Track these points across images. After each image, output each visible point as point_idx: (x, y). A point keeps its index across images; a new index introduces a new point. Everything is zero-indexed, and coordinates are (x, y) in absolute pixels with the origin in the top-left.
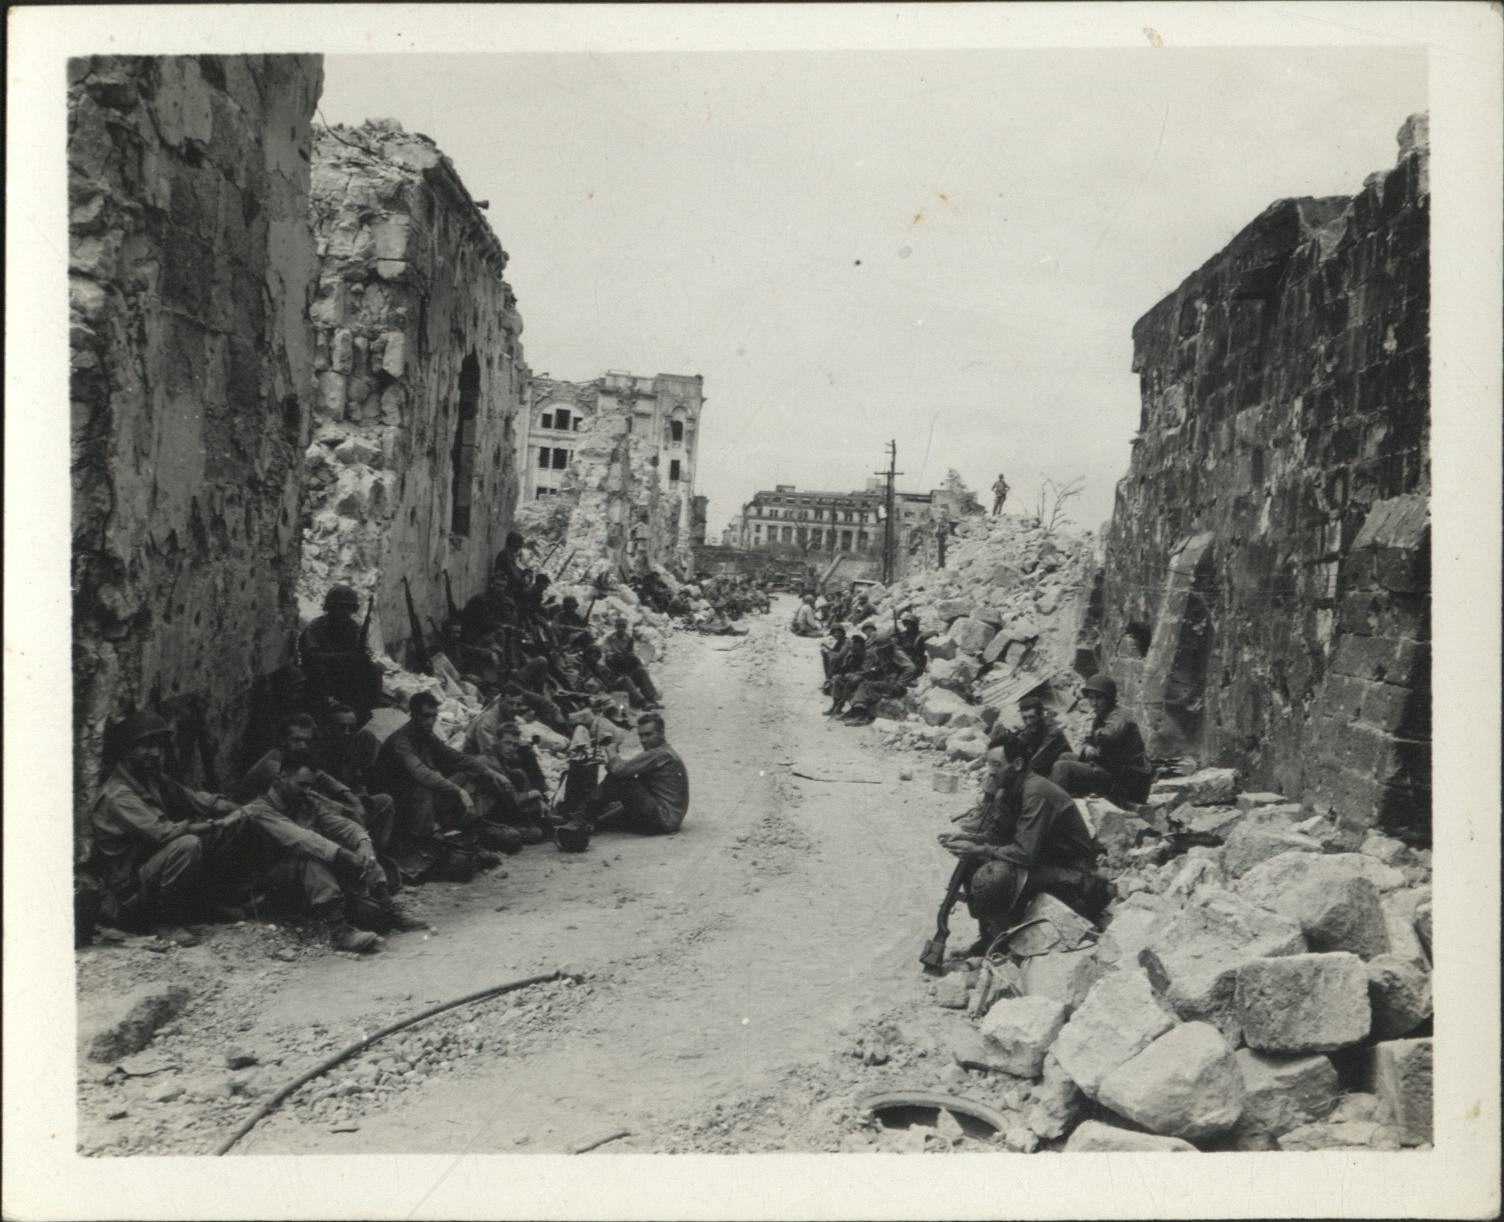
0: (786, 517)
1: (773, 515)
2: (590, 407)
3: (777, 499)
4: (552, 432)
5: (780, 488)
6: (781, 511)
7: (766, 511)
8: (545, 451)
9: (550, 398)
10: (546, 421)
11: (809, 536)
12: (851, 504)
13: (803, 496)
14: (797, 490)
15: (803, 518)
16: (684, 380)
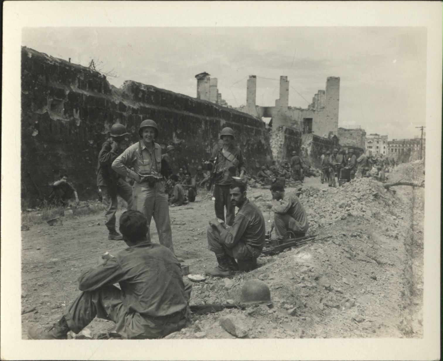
0: (396, 146)
1: (393, 146)
2: (373, 140)
3: (393, 143)
4: (369, 144)
5: (394, 140)
6: (394, 145)
7: (391, 145)
8: (368, 147)
9: (369, 140)
10: (368, 143)
11: (401, 150)
12: (411, 143)
13: (399, 141)
14: (398, 140)
15: (399, 146)
16: (385, 136)
